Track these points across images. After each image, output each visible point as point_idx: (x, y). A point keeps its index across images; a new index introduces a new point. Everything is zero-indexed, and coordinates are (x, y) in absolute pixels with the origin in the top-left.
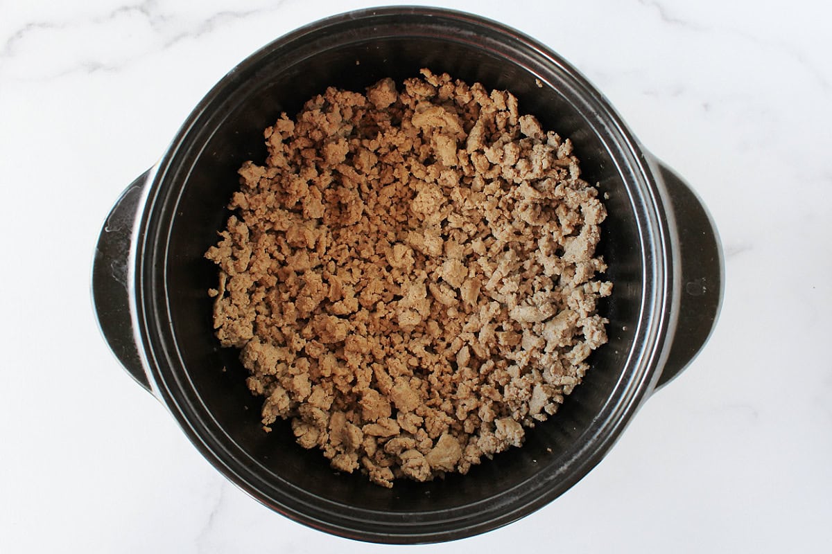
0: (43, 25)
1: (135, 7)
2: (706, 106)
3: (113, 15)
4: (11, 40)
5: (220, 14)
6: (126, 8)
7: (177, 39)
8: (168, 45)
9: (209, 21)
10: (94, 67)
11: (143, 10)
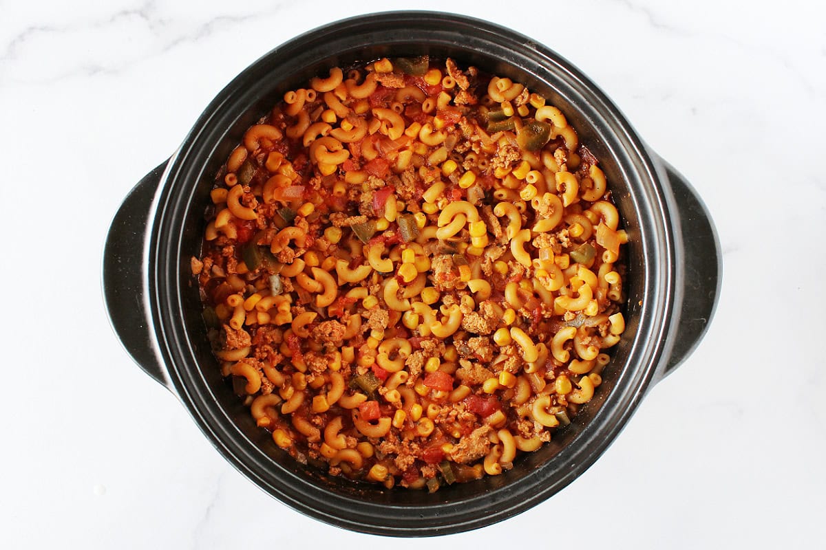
0: (43, 29)
1: (135, 12)
3: (113, 20)
4: (13, 43)
5: (218, 18)
6: (126, 13)
7: (175, 43)
8: (167, 49)
9: (207, 25)
10: (95, 70)
11: (142, 14)
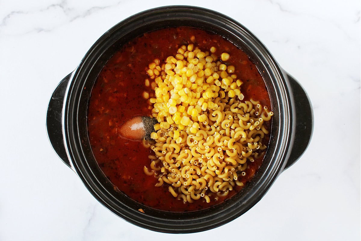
0: (18, 12)
1: (58, 5)
2: (299, 47)
3: (48, 8)
4: (5, 19)
5: (94, 8)
6: (53, 5)
7: (75, 18)
8: (71, 21)
9: (89, 11)
10: (40, 30)
11: (61, 6)
